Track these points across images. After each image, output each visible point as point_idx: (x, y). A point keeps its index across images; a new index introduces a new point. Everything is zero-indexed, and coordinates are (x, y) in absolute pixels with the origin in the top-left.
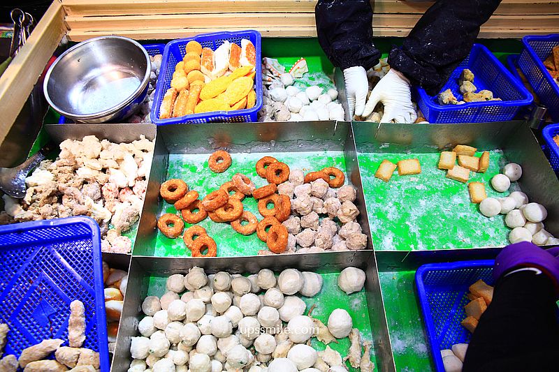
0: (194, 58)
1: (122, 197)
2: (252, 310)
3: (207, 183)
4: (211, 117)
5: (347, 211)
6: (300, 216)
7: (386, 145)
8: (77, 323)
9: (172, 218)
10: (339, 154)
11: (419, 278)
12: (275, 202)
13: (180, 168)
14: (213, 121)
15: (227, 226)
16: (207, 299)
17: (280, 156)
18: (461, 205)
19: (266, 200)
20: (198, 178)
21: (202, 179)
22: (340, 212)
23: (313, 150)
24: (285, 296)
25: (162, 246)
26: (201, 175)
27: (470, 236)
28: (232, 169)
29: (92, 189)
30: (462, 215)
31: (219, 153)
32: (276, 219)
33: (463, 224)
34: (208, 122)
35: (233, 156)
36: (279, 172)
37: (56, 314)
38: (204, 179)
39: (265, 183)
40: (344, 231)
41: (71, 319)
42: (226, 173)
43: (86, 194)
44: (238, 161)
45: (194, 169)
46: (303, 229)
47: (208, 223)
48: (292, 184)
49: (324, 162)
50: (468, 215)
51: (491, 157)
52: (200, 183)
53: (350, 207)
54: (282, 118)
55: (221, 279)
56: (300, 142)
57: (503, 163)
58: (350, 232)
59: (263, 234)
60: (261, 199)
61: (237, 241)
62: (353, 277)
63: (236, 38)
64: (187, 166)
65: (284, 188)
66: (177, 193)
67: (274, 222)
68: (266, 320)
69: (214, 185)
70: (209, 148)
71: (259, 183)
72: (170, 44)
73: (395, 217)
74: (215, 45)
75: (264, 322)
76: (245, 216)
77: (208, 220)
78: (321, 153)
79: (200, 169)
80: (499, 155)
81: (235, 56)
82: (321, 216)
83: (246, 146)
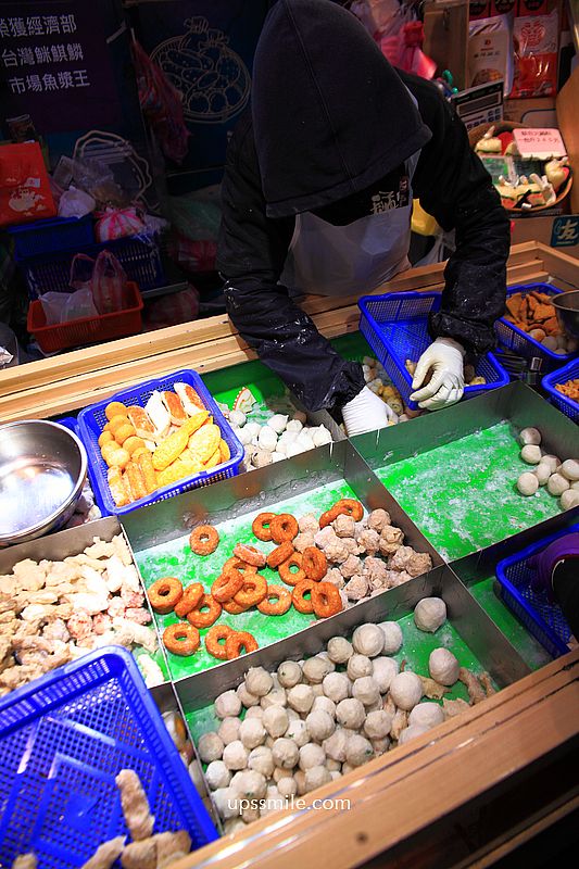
0: (123, 422)
1: (98, 627)
2: (343, 691)
3: (200, 571)
4: (185, 484)
5: (390, 537)
6: (336, 565)
7: (391, 454)
8: (137, 801)
9: (179, 629)
10: (341, 483)
11: (502, 577)
12: (300, 562)
13: (154, 566)
14: (188, 490)
15: (252, 613)
16: (283, 702)
17: (276, 508)
18: (497, 491)
19: (287, 563)
20: (184, 570)
21: (190, 570)
22: (383, 542)
23: (309, 489)
24: (371, 659)
25: (181, 670)
26: (187, 566)
27: (524, 520)
28: (224, 544)
29: (56, 628)
30: (504, 501)
31: (199, 529)
32: (311, 581)
33: (509, 509)
34: (182, 491)
35: (218, 527)
36: (285, 526)
37: (97, 805)
38: (194, 568)
39: (272, 546)
40: (398, 560)
41: (125, 800)
42: (218, 552)
43: (53, 638)
44: (226, 532)
45: (174, 562)
46: (347, 580)
47: (227, 619)
48: (308, 534)
49: (328, 498)
50: (510, 498)
51: (500, 429)
52: (192, 574)
53: (392, 533)
54: (262, 462)
55: (289, 669)
56: (293, 483)
57: (516, 432)
58: (406, 559)
59: (303, 603)
60: (281, 564)
61: (274, 626)
62: (431, 609)
63: (166, 385)
64: (162, 561)
65: (302, 542)
66: (173, 594)
67: (310, 584)
68: (367, 692)
69: (210, 571)
70: (185, 527)
71: (266, 549)
72: (82, 414)
73: (438, 529)
74: (140, 401)
75: (365, 696)
76: (272, 591)
77: (225, 614)
78: (320, 489)
79: (181, 558)
80: (507, 426)
81: (175, 405)
82: (362, 556)
83: (229, 510)
